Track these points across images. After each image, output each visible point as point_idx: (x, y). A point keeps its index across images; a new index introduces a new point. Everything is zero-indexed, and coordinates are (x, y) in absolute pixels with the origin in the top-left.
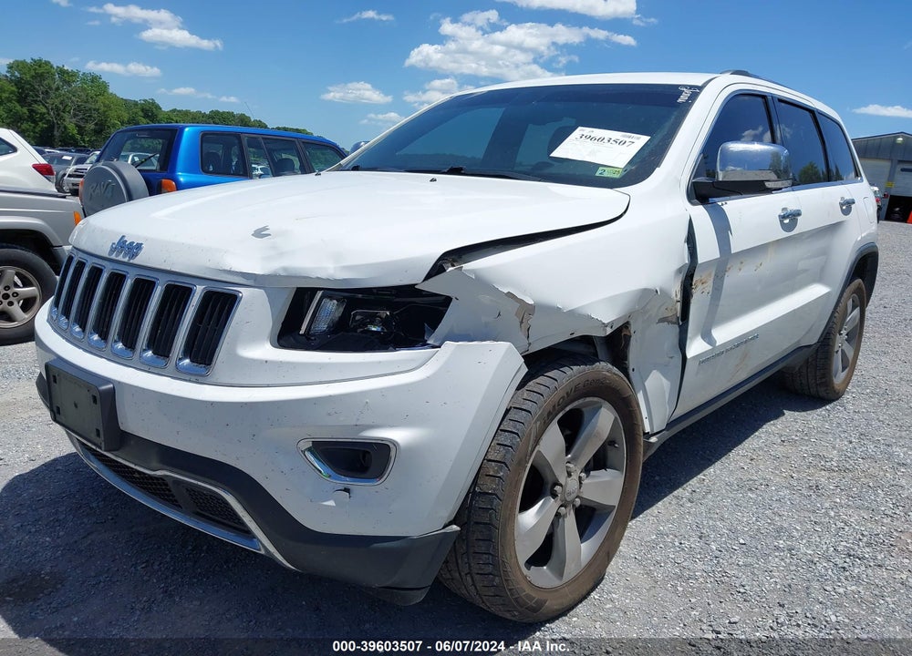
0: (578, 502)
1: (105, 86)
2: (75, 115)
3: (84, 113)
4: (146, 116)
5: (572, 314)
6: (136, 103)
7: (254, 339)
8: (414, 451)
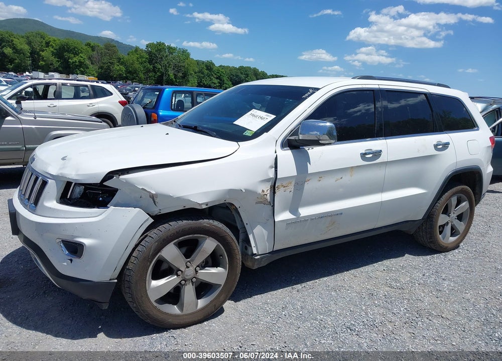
0: (194, 280)
1: (189, 54)
2: (174, 69)
3: (177, 68)
4: (207, 69)
5: (179, 198)
6: (203, 62)
7: (50, 199)
8: (92, 248)
